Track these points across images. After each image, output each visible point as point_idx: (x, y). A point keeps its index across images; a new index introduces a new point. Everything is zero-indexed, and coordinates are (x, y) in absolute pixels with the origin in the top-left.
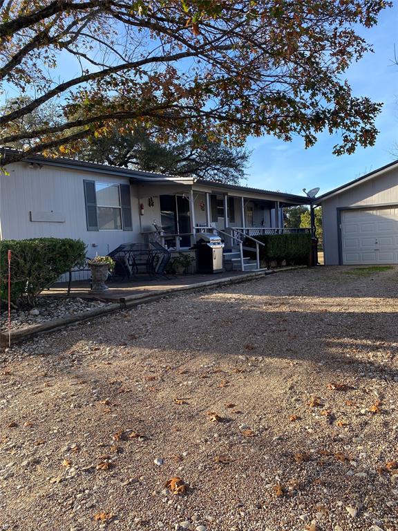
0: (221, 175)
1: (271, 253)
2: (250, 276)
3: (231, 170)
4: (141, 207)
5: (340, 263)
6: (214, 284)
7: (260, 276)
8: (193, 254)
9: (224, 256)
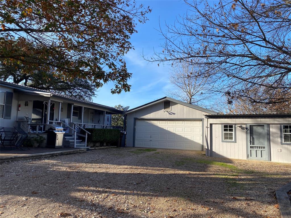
0: (82, 93)
1: (94, 139)
2: (76, 151)
3: (89, 91)
4: (19, 106)
5: (134, 146)
6: (48, 155)
7: (83, 151)
8: (45, 136)
9: (64, 138)
